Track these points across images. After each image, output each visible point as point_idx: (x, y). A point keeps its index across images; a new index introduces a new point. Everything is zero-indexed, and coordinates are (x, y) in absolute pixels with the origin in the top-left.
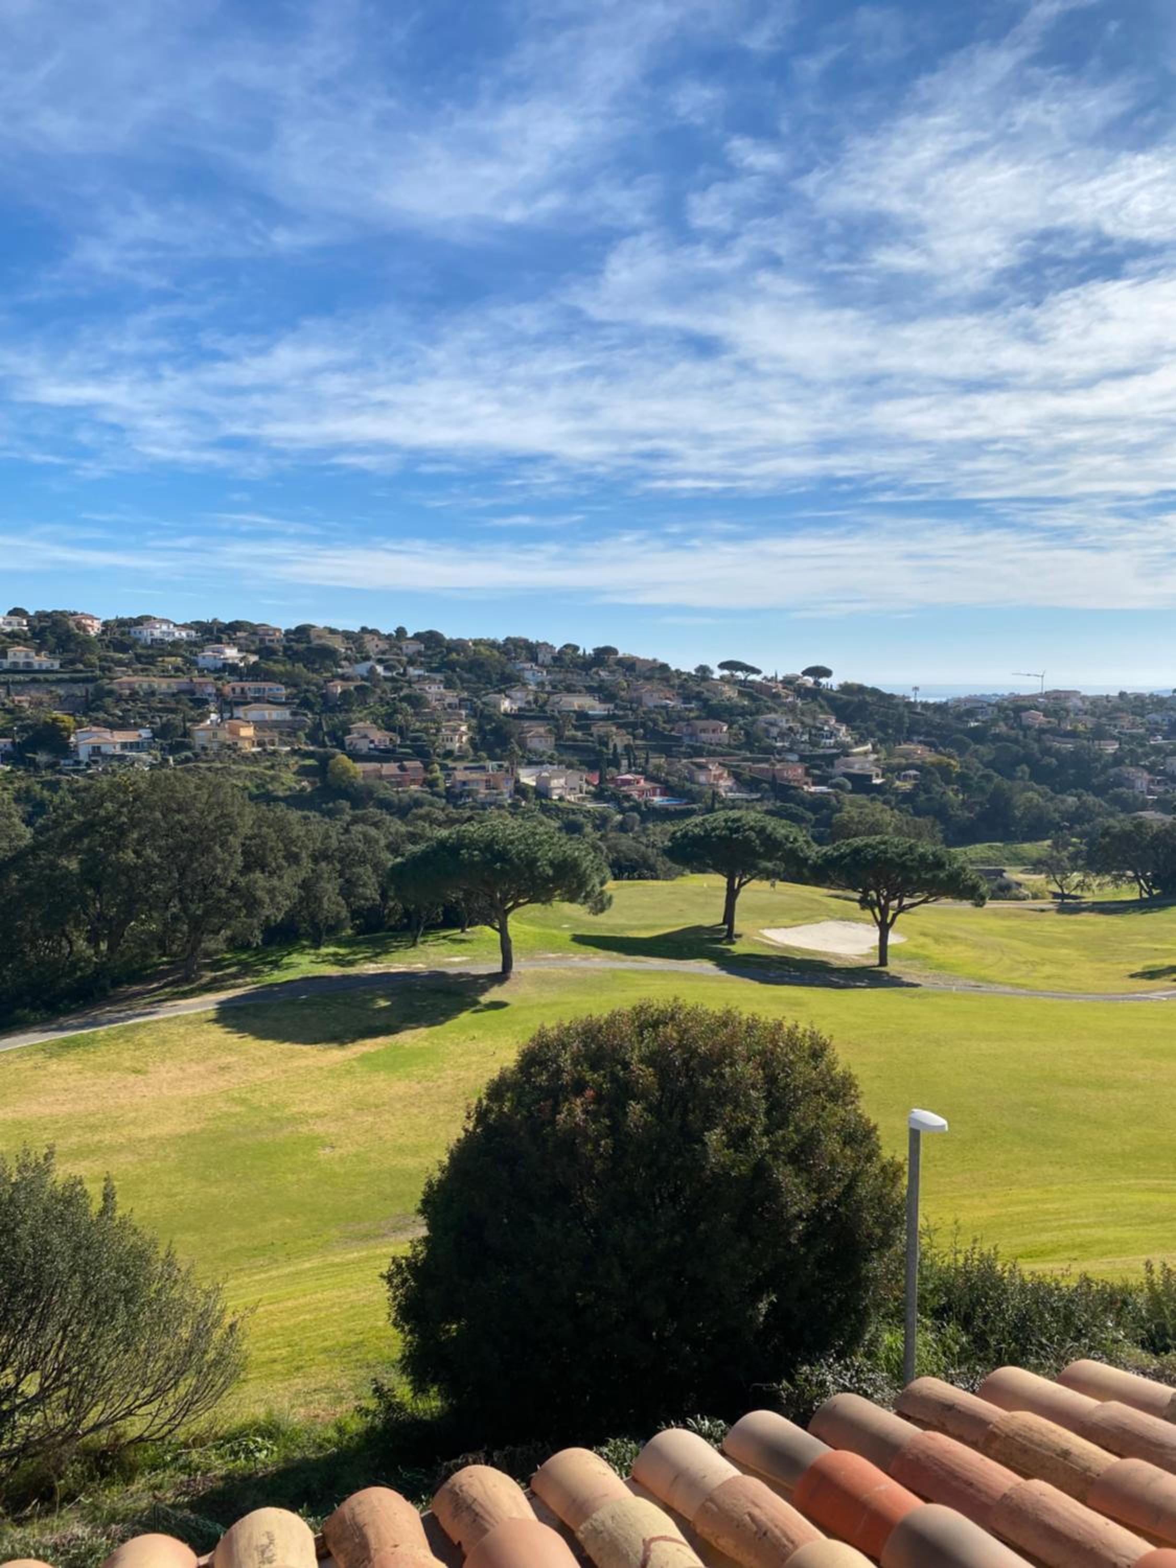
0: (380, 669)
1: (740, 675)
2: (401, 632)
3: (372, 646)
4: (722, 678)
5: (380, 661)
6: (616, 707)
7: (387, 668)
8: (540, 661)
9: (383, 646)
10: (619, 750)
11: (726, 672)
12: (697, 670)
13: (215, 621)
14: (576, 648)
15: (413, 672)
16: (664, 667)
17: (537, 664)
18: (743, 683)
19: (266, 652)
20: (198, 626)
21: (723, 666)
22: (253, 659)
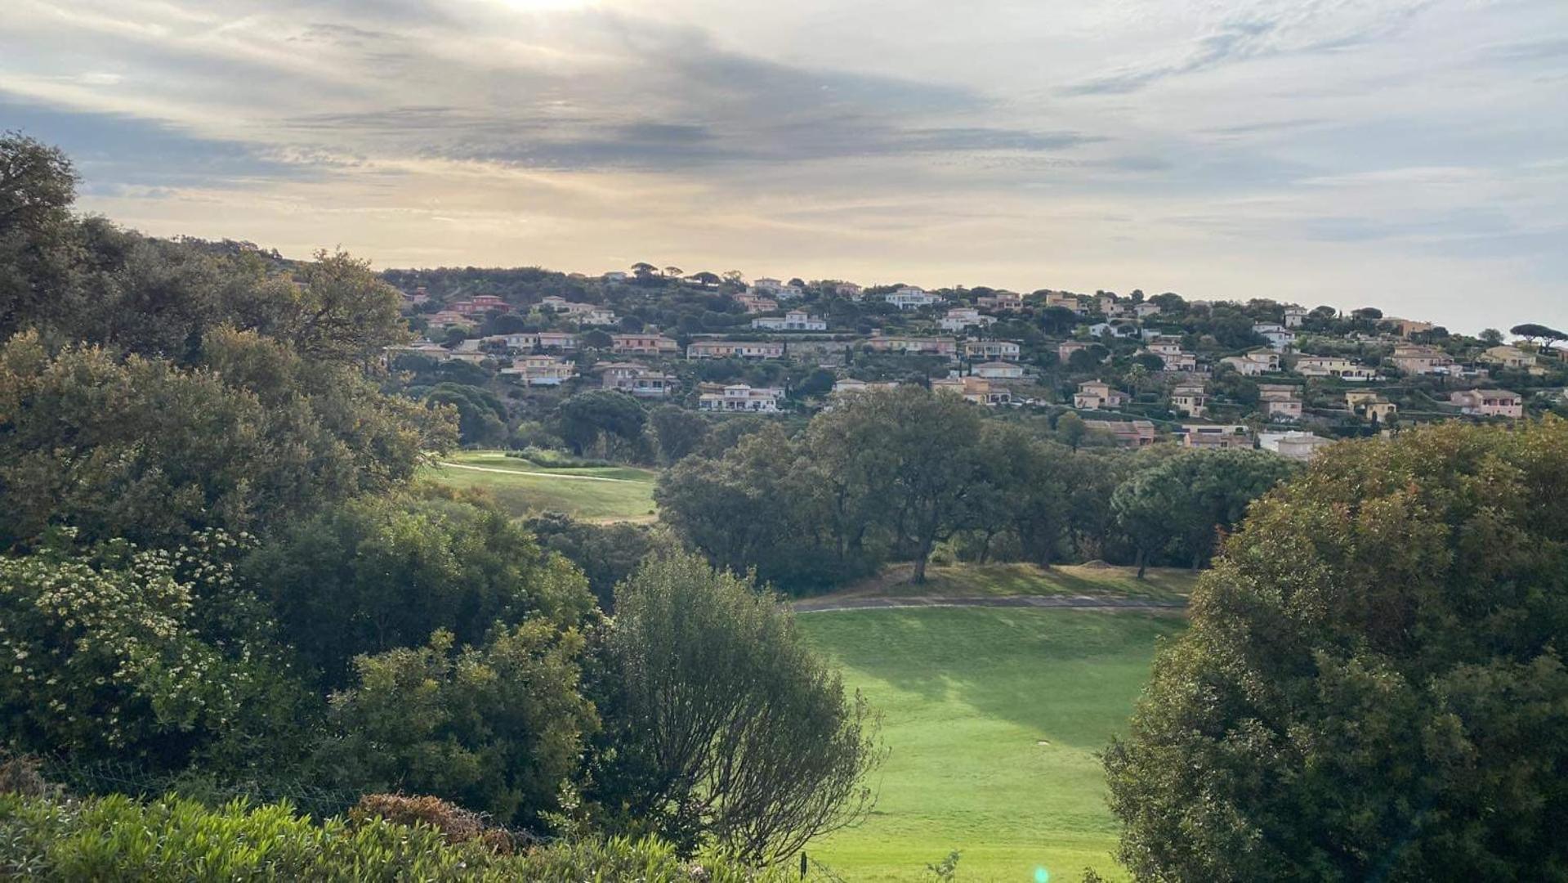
0: (1114, 330)
1: (1540, 341)
2: (1138, 295)
3: (1107, 307)
4: (1516, 344)
5: (1114, 323)
6: (1378, 373)
7: (1120, 331)
8: (1288, 324)
9: (1119, 309)
10: (1379, 419)
11: (1521, 338)
12: (1483, 335)
13: (960, 288)
14: (1332, 311)
15: (1148, 334)
16: (1442, 332)
17: (1284, 326)
18: (1545, 350)
19: (1003, 315)
20: (945, 293)
21: (1517, 331)
22: (992, 320)
